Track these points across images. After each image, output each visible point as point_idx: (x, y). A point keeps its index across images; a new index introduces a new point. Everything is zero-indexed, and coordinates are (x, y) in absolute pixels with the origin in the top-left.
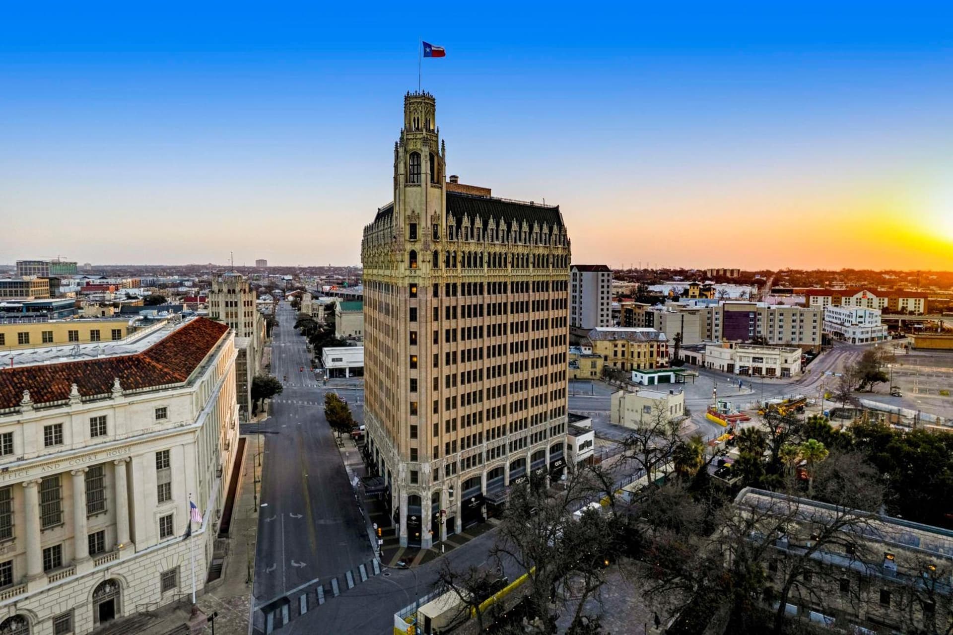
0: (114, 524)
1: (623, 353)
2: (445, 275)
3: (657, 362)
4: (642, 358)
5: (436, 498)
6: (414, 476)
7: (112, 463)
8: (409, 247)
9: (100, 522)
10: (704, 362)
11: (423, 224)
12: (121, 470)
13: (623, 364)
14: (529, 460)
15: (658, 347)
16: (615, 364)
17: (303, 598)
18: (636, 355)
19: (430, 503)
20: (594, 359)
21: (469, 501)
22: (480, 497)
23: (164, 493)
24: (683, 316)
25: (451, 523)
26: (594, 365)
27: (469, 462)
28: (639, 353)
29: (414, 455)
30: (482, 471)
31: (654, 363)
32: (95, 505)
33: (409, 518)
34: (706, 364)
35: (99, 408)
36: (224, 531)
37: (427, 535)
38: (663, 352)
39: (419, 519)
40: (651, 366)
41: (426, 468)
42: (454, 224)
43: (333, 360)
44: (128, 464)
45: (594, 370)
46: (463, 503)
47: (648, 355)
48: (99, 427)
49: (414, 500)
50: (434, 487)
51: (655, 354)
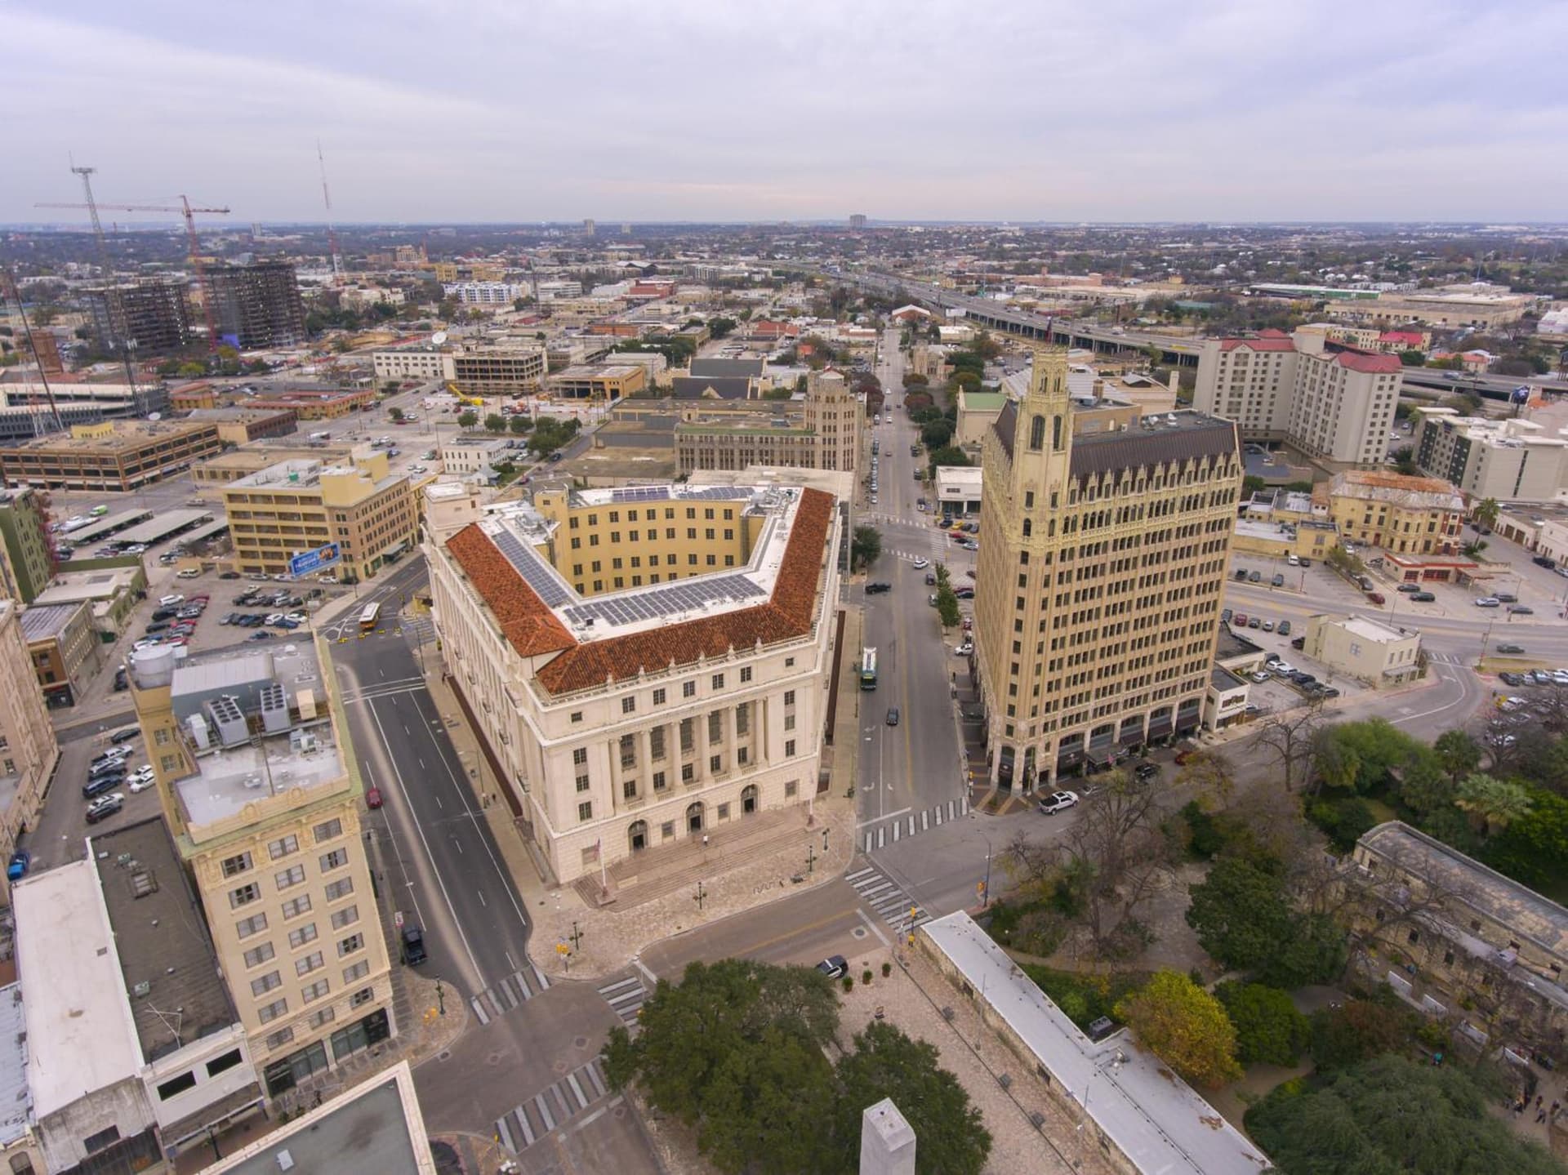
0: (754, 743)
1: (1381, 521)
2: (1061, 541)
3: (1440, 541)
4: (1412, 532)
5: (1030, 752)
6: (1010, 730)
7: (754, 702)
8: (1024, 516)
9: (745, 742)
10: (1536, 543)
11: (1041, 495)
12: (760, 707)
13: (1378, 536)
14: (1147, 718)
15: (1446, 518)
16: (1364, 535)
17: (897, 825)
18: (1401, 526)
19: (1023, 757)
20: (1322, 532)
21: (1068, 757)
22: (1080, 754)
23: (790, 723)
24: (1526, 453)
25: (1044, 776)
26: (1320, 541)
27: (1069, 721)
28: (1407, 525)
29: (1011, 710)
30: (1086, 728)
31: (1434, 541)
32: (742, 728)
33: (1001, 766)
34: (1539, 548)
35: (746, 661)
36: (829, 737)
37: (1017, 785)
38: (1452, 527)
39: (1011, 769)
40: (1427, 545)
41: (1022, 726)
42: (1078, 488)
43: (949, 490)
44: (765, 703)
45: (1318, 547)
46: (1060, 759)
47: (1424, 528)
48: (746, 674)
49: (1008, 751)
50: (1029, 742)
51: (1437, 528)
